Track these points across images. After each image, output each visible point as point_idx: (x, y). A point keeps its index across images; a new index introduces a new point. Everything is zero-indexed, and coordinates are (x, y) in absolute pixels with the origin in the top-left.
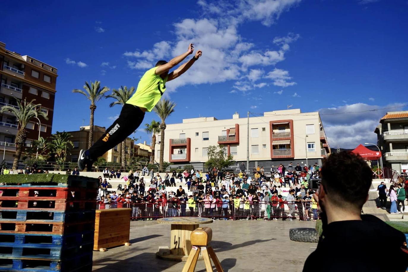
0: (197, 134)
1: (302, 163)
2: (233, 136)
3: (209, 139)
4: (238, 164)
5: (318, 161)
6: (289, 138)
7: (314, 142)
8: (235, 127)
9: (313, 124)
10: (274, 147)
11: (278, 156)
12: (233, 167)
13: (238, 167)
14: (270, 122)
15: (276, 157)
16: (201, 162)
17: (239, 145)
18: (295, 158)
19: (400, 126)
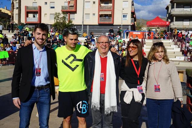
0: (46, 3)
2: (72, 6)
6: (111, 10)
7: (127, 14)
9: (128, 1)
16: (49, 24)
17: (76, 13)
18: (114, 24)
19: (182, 5)
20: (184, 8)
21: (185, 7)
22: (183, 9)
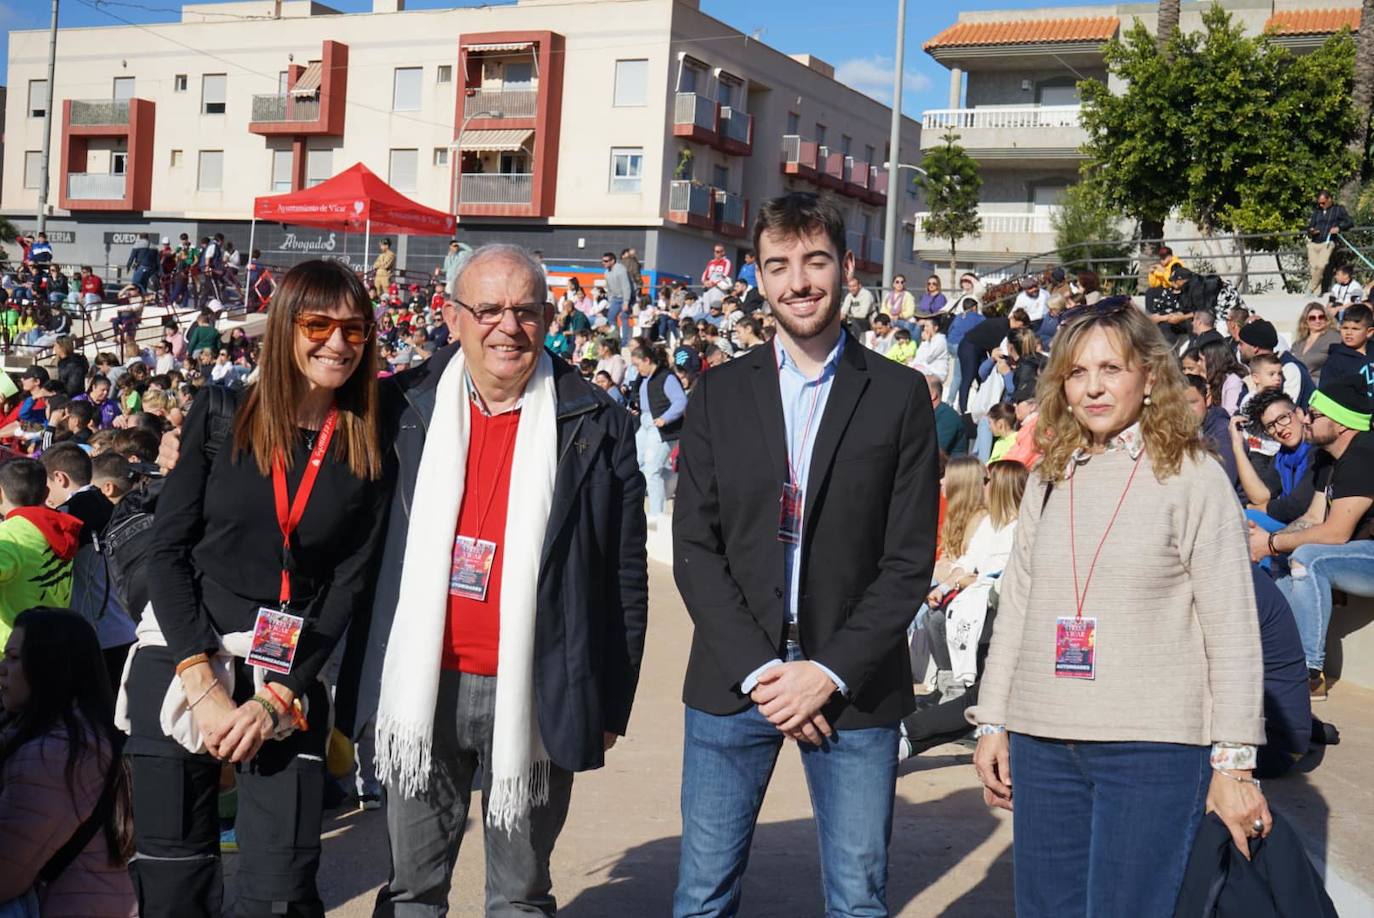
0: (182, 81)
1: (581, 243)
2: (308, 98)
3: (226, 110)
4: (332, 235)
5: (644, 238)
6: (531, 120)
7: (641, 148)
8: (320, 58)
9: (646, 60)
10: (472, 162)
11: (478, 208)
12: (312, 246)
13: (329, 248)
14: (464, 39)
15: (471, 207)
16: (187, 216)
17: (340, 145)
18: (552, 221)
19: (1025, 85)
20: (1037, 100)
21: (1047, 93)
22: (1028, 109)
